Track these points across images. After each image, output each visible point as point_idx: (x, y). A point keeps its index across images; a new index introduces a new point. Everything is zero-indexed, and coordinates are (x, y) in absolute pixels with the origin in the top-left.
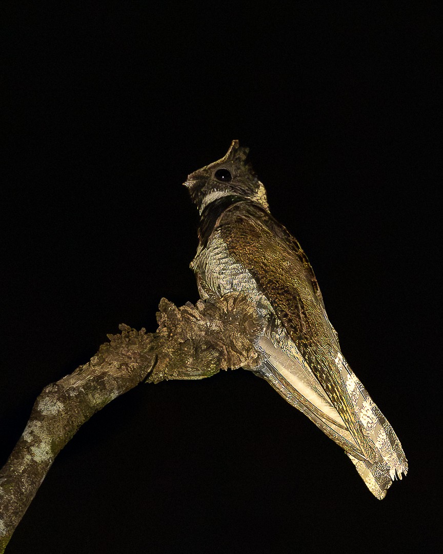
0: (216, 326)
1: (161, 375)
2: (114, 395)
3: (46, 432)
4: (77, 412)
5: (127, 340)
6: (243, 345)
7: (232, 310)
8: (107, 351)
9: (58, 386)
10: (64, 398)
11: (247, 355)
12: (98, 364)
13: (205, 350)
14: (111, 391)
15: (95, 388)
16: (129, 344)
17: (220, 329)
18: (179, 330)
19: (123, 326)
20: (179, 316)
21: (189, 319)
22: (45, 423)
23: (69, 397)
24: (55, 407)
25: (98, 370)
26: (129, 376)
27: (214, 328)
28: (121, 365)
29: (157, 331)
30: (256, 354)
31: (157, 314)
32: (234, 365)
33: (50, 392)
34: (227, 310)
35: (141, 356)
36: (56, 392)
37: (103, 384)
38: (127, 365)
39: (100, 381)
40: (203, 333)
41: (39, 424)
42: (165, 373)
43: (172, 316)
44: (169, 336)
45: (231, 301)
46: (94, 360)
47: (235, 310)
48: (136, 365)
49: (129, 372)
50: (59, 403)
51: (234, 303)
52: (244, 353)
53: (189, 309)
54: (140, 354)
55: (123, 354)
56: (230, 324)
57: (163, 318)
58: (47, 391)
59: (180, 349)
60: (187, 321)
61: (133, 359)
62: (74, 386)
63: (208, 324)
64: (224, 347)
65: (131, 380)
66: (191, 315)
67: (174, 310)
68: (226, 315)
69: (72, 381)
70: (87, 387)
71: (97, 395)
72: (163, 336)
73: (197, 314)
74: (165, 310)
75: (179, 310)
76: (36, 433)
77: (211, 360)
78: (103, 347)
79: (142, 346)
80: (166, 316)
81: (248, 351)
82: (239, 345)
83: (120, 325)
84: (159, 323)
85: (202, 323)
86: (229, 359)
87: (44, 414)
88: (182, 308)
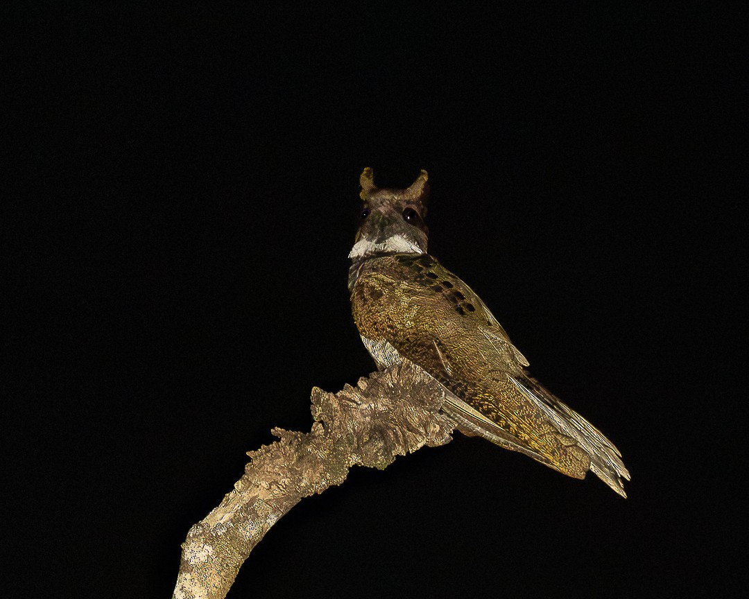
0: (382, 404)
1: (324, 483)
2: (272, 521)
3: (198, 584)
5: (269, 455)
6: (420, 419)
7: (398, 382)
8: (252, 470)
9: (203, 527)
10: (212, 539)
11: (426, 432)
12: (245, 489)
13: (366, 443)
14: (266, 517)
15: (246, 519)
16: (272, 459)
17: (389, 408)
18: (337, 423)
19: (277, 431)
20: (335, 405)
21: (348, 405)
22: (194, 574)
23: (218, 537)
24: (203, 553)
25: (246, 497)
26: (283, 495)
27: (381, 408)
28: (270, 485)
29: (313, 430)
30: (438, 426)
31: (312, 407)
32: (412, 446)
33: (195, 536)
34: (393, 384)
35: (290, 470)
36: (201, 535)
37: (254, 511)
38: (276, 483)
39: (249, 509)
40: (368, 419)
41: (188, 576)
42: (327, 480)
43: (327, 407)
44: (326, 435)
45: (395, 372)
46: (239, 485)
47: (401, 382)
48: (287, 481)
49: (281, 490)
50: (206, 547)
51: (398, 374)
52: (421, 430)
53: (348, 395)
54: (288, 468)
55: (269, 472)
56: (400, 398)
57: (317, 411)
58: (191, 535)
59: (335, 450)
60: (345, 408)
61: (282, 475)
62: (222, 522)
63: (373, 405)
64: (397, 428)
65: (287, 498)
66: (350, 400)
67: (328, 400)
68: (392, 389)
69: (219, 516)
70: (236, 520)
71: (249, 527)
72: (319, 435)
73: (357, 397)
74: (318, 402)
75: (336, 397)
76: (187, 589)
77: (377, 452)
78: (248, 467)
79: (287, 458)
80: (320, 408)
81: (425, 426)
82: (414, 421)
83: (272, 430)
84: (315, 418)
85: (365, 406)
86: (406, 442)
87: (192, 563)
88: (338, 394)
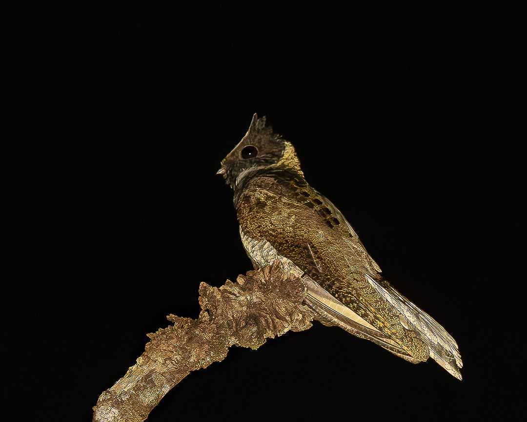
0: (256, 297)
1: (208, 359)
2: (166, 389)
4: (131, 414)
5: (165, 336)
6: (286, 309)
7: (269, 279)
8: (151, 348)
9: (110, 393)
10: (117, 404)
11: (291, 319)
12: (145, 363)
13: (244, 327)
14: (162, 386)
15: (145, 387)
16: (167, 339)
17: (261, 300)
18: (219, 311)
19: (171, 317)
20: (219, 297)
21: (228, 297)
23: (122, 402)
24: (110, 414)
25: (146, 369)
26: (176, 369)
27: (255, 300)
28: (165, 360)
29: (200, 317)
30: (301, 315)
31: (200, 298)
32: (279, 331)
33: (104, 401)
34: (265, 280)
35: (181, 349)
36: (109, 400)
37: (152, 382)
38: (170, 359)
39: (148, 380)
40: (245, 308)
42: (212, 357)
43: (212, 298)
44: (210, 321)
45: (267, 270)
46: (140, 360)
47: (272, 279)
48: (178, 357)
49: (174, 365)
50: (113, 410)
51: (270, 272)
52: (288, 318)
53: (228, 288)
54: (179, 347)
55: (165, 350)
56: (271, 292)
57: (203, 302)
58: (101, 400)
59: (217, 333)
60: (227, 300)
61: (175, 353)
62: (126, 390)
63: (249, 298)
64: (268, 316)
65: (179, 372)
66: (230, 293)
67: (213, 293)
68: (264, 285)
69: (124, 385)
70: (137, 388)
71: (148, 394)
72: (205, 321)
73: (236, 290)
74: (205, 295)
75: (220, 290)
77: (252, 335)
78: (147, 346)
79: (179, 339)
80: (206, 299)
81: (291, 315)
82: (282, 311)
83: (168, 317)
84: (202, 307)
85: (242, 298)
86: (275, 327)
88: (221, 288)
